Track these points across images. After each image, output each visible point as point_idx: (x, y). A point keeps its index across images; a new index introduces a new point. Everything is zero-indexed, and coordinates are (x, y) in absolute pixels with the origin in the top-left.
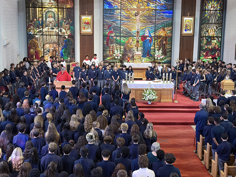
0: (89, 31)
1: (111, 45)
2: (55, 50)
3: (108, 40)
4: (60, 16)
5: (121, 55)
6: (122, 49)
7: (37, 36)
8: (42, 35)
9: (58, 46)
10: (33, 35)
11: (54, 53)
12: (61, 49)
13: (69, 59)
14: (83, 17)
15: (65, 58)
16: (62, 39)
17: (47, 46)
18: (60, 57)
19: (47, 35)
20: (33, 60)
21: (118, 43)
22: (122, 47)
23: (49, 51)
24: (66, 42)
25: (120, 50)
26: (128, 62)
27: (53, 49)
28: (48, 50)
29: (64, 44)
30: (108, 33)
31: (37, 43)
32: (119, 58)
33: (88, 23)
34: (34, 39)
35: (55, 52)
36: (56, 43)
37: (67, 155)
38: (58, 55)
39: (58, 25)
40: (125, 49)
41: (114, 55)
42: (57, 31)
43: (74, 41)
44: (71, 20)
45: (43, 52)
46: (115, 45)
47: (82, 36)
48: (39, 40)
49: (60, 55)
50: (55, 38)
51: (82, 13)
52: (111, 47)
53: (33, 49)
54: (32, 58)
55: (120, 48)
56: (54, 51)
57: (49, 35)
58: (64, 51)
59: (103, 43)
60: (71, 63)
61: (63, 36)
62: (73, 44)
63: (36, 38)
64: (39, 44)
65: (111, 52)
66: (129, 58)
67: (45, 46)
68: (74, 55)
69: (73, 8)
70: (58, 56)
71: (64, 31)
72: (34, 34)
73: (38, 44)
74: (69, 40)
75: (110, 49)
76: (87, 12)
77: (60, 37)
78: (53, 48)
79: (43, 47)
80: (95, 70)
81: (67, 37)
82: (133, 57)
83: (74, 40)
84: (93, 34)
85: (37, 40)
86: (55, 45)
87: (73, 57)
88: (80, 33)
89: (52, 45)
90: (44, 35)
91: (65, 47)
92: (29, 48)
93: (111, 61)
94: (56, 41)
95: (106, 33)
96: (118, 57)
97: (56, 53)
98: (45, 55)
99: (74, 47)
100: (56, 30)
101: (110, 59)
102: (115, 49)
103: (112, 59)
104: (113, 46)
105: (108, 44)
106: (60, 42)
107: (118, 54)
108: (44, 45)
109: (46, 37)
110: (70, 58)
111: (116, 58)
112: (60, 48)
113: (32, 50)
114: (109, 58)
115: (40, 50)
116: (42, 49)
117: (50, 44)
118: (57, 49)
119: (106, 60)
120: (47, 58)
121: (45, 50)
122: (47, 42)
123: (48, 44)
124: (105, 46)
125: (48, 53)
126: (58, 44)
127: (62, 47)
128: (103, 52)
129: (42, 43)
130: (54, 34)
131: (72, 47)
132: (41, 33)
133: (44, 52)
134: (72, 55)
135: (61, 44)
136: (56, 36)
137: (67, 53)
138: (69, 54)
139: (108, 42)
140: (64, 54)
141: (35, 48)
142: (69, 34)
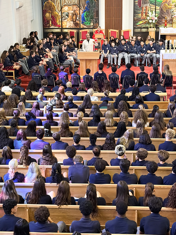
1: (144, 6)
2: (75, 14)
5: (156, 18)
6: (158, 10)
9: (78, 8)
11: (74, 17)
12: (83, 13)
13: (92, 24)
15: (88, 24)
17: (66, 9)
18: (81, 22)
20: (49, 26)
21: (152, 2)
22: (158, 8)
23: (67, 16)
24: (88, 4)
25: (155, 11)
26: (166, 27)
27: (72, 13)
28: (67, 14)
29: (85, 6)
32: (154, 22)
35: (75, 16)
36: (76, 5)
37: (101, 173)
38: (79, 20)
40: (161, 10)
41: (148, 18)
43: (98, 2)
45: (60, 16)
46: (149, 5)
48: (57, 2)
49: (81, 20)
52: (144, 8)
53: (49, 13)
54: (48, 24)
55: (155, 9)
56: (73, 15)
58: (86, 14)
59: (134, 3)
60: (95, 30)
62: (97, 5)
64: (56, 7)
65: (144, 14)
66: (167, 21)
67: (63, 9)
68: (98, 19)
70: (78, 21)
73: (54, 7)
74: (92, 1)
75: (143, 11)
78: (72, 12)
79: (61, 10)
82: (172, 20)
86: (75, 8)
87: (97, 21)
89: (72, 8)
91: (87, 9)
92: (44, 12)
93: (144, 26)
94: (76, 2)
96: (153, 20)
97: (76, 18)
98: (63, 21)
99: (99, 9)
101: (142, 24)
102: (150, 11)
103: (146, 23)
104: (146, 7)
105: (140, 4)
106: (81, 3)
107: (152, 16)
108: (61, 8)
110: (93, 23)
111: (150, 21)
112: (81, 11)
113: (47, 15)
114: (141, 22)
115: (57, 15)
116: (60, 13)
117: (69, 6)
118: (78, 12)
119: (137, 24)
120: (66, 24)
121: (63, 14)
122: (66, 3)
123: (66, 6)
124: (136, 7)
125: (67, 18)
126: (78, 6)
127: (83, 10)
128: (134, 15)
129: (60, 5)
131: (96, 10)
133: (62, 16)
134: (95, 19)
135: (82, 5)
137: (90, 17)
138: (92, 18)
139: (141, 2)
140: (86, 19)
141: (52, 12)
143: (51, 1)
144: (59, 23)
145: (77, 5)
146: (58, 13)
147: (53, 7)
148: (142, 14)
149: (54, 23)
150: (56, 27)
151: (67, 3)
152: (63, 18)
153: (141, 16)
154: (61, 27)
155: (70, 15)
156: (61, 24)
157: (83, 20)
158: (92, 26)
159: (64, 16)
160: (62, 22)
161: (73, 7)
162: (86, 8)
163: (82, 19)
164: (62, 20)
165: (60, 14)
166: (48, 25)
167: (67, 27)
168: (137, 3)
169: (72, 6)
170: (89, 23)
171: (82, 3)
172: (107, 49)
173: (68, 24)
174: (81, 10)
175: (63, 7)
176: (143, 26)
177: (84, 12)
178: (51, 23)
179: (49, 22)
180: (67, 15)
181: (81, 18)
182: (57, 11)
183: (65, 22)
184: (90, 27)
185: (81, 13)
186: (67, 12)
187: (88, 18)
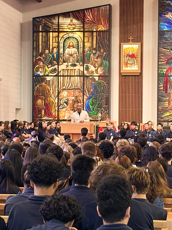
0: (134, 68)
3: (166, 83)
4: (88, 45)
7: (48, 78)
8: (57, 76)
9: (82, 94)
12: (87, 99)
13: (100, 115)
14: (125, 46)
16: (88, 82)
17: (65, 94)
19: (65, 76)
20: (41, 117)
23: (67, 103)
24: (95, 88)
27: (73, 100)
28: (66, 101)
30: (166, 70)
31: (48, 89)
33: (133, 56)
34: (44, 83)
36: (78, 89)
39: (84, 59)
42: (81, 69)
44: (105, 51)
45: (57, 104)
47: (123, 77)
48: (52, 85)
50: (77, 81)
51: (124, 39)
53: (42, 99)
54: (39, 114)
56: (75, 102)
57: (68, 76)
58: (92, 102)
59: (158, 87)
61: (91, 77)
62: (108, 90)
63: (46, 81)
64: (51, 91)
67: (61, 94)
69: (109, 32)
71: (92, 68)
72: (44, 75)
73: (49, 92)
74: (100, 84)
75: (170, 98)
76: (131, 38)
77: (85, 79)
78: (73, 98)
79: (58, 96)
81: (97, 79)
84: (141, 73)
85: (49, 85)
86: (77, 93)
87: (107, 111)
88: (120, 73)
89: (72, 93)
90: (61, 76)
92: (35, 99)
94: (79, 85)
95: (164, 70)
98: (60, 110)
99: (109, 95)
100: (79, 67)
101: (170, 115)
105: (166, 89)
106: (85, 87)
108: (59, 93)
109: (63, 79)
110: (102, 114)
112: (85, 97)
113: (39, 101)
114: (168, 114)
115: (52, 101)
116: (57, 99)
117: (69, 91)
118: (81, 98)
119: (163, 116)
120: (63, 114)
121: (61, 100)
122: (65, 87)
123: (65, 90)
124: (161, 92)
125: (66, 105)
126: (81, 90)
127: (88, 95)
128: (158, 104)
129: (57, 89)
130: (76, 75)
131: (105, 96)
132: (56, 72)
133: (59, 104)
134: (104, 108)
135: (87, 90)
136: (79, 77)
137: (97, 105)
138: (100, 106)
139: (167, 86)
140: (91, 108)
141: (45, 98)
142: (101, 73)
143: (45, 83)
144: (54, 113)
147: (47, 91)
148: (170, 102)
149: (48, 113)
150: (50, 118)
151: (67, 87)
152: (60, 106)
153: (168, 105)
154: (56, 119)
156: (57, 114)
157: (87, 110)
158: (100, 117)
160: (58, 111)
161: (74, 92)
162: (92, 94)
164: (58, 109)
165: (57, 101)
166: (39, 116)
167: (66, 118)
168: (163, 88)
169: (73, 90)
170: (95, 113)
171: (87, 87)
173: (66, 115)
174: (85, 96)
175: (60, 92)
176: (171, 118)
177: (89, 99)
178: (43, 113)
179: (41, 112)
180: (65, 102)
181: (84, 106)
182: (52, 97)
183: (63, 112)
184: (98, 118)
185: (84, 99)
186: (66, 99)
187: (94, 107)
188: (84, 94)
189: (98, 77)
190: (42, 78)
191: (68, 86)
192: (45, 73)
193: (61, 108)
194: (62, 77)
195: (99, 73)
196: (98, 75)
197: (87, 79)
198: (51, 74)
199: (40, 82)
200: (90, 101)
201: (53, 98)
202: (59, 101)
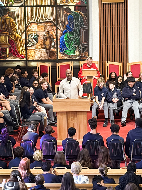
2: (48, 37)
7: (12, 10)
8: (24, 6)
9: (54, 28)
10: (5, 6)
11: (48, 42)
12: (62, 35)
13: (78, 53)
16: (62, 13)
17: (33, 28)
19: (34, 6)
20: (5, 57)
23: (36, 39)
24: (71, 19)
27: (44, 35)
28: (36, 37)
29: (66, 23)
31: (13, 23)
34: (7, 15)
35: (48, 40)
36: (50, 22)
38: (56, 46)
43: (88, 17)
45: (24, 41)
47: (104, 5)
48: (18, 17)
49: (59, 47)
50: (48, 12)
53: (6, 35)
54: (3, 53)
56: (46, 38)
57: (36, 6)
58: (68, 37)
60: (82, 63)
61: (65, 7)
62: (86, 22)
63: (10, 12)
64: (17, 26)
67: (30, 28)
68: (88, 45)
70: (54, 48)
72: (7, 5)
73: (14, 26)
74: (77, 15)
77: (58, 9)
78: (44, 33)
79: (25, 31)
80: (135, 88)
81: (72, 9)
83: (87, 15)
85: (14, 18)
86: (49, 27)
87: (86, 49)
88: (100, 1)
89: (43, 27)
90: (28, 6)
91: (69, 29)
94: (51, 17)
97: (51, 43)
98: (28, 48)
99: (88, 29)
106: (59, 19)
108: (26, 28)
109: (31, 11)
110: (80, 52)
112: (59, 32)
113: (3, 38)
115: (18, 38)
116: (24, 35)
117: (39, 24)
118: (54, 33)
120: (33, 53)
121: (29, 36)
122: (33, 20)
123: (34, 24)
125: (36, 42)
126: (54, 24)
127: (62, 30)
129: (23, 22)
130: (46, 5)
131: (84, 30)
132: (21, 2)
133: (27, 41)
134: (82, 45)
135: (61, 23)
136: (50, 7)
137: (73, 42)
138: (77, 43)
140: (66, 45)
141: (10, 34)
142: (77, 2)
143: (9, 16)
144: (21, 52)
145: (52, 22)
146: (20, 35)
147: (12, 26)
149: (14, 52)
150: (17, 58)
151: (36, 20)
152: (28, 43)
154: (25, 59)
155: (41, 38)
156: (25, 53)
157: (62, 47)
158: (78, 56)
159: (30, 39)
160: (26, 49)
161: (45, 26)
162: (68, 27)
163: (60, 45)
164: (26, 47)
165: (24, 37)
166: (3, 56)
167: (36, 58)
169: (43, 24)
170: (72, 51)
172: (102, 94)
173: (36, 54)
174: (58, 30)
175: (28, 26)
177: (64, 34)
178: (8, 52)
179: (6, 51)
180: (35, 39)
181: (58, 43)
182: (18, 32)
183: (32, 50)
184: (75, 57)
185: (58, 35)
186: (35, 34)
187: (70, 44)
188: (57, 28)
189: (74, 7)
190: (5, 9)
191: (38, 19)
192: (8, 2)
193: (30, 46)
194: (29, 8)
195: (75, 1)
196: (74, 4)
197: (60, 9)
198: (15, 4)
199: (3, 14)
200: (66, 36)
201: (19, 34)
202: (27, 37)
